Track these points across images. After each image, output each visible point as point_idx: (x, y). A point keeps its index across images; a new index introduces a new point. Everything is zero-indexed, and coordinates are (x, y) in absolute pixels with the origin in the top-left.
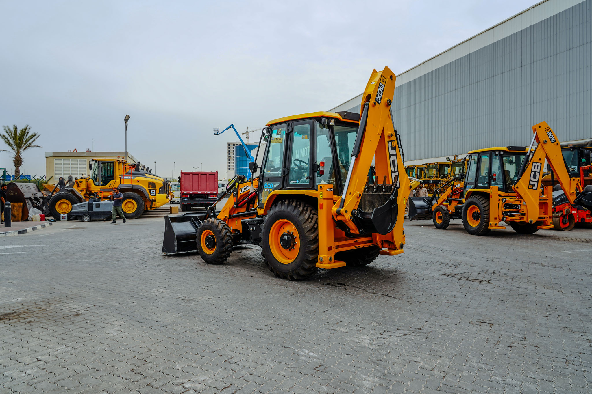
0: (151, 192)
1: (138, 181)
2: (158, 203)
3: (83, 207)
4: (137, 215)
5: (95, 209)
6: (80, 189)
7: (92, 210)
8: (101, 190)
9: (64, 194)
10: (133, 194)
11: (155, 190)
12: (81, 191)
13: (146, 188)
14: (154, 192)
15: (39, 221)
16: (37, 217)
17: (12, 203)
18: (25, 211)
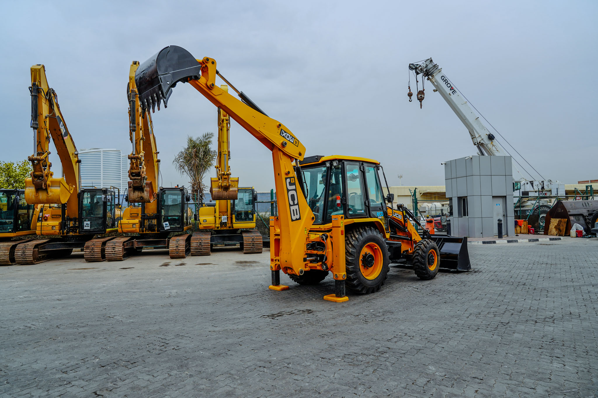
15: (575, 236)
16: (573, 232)
17: (559, 219)
18: (569, 227)
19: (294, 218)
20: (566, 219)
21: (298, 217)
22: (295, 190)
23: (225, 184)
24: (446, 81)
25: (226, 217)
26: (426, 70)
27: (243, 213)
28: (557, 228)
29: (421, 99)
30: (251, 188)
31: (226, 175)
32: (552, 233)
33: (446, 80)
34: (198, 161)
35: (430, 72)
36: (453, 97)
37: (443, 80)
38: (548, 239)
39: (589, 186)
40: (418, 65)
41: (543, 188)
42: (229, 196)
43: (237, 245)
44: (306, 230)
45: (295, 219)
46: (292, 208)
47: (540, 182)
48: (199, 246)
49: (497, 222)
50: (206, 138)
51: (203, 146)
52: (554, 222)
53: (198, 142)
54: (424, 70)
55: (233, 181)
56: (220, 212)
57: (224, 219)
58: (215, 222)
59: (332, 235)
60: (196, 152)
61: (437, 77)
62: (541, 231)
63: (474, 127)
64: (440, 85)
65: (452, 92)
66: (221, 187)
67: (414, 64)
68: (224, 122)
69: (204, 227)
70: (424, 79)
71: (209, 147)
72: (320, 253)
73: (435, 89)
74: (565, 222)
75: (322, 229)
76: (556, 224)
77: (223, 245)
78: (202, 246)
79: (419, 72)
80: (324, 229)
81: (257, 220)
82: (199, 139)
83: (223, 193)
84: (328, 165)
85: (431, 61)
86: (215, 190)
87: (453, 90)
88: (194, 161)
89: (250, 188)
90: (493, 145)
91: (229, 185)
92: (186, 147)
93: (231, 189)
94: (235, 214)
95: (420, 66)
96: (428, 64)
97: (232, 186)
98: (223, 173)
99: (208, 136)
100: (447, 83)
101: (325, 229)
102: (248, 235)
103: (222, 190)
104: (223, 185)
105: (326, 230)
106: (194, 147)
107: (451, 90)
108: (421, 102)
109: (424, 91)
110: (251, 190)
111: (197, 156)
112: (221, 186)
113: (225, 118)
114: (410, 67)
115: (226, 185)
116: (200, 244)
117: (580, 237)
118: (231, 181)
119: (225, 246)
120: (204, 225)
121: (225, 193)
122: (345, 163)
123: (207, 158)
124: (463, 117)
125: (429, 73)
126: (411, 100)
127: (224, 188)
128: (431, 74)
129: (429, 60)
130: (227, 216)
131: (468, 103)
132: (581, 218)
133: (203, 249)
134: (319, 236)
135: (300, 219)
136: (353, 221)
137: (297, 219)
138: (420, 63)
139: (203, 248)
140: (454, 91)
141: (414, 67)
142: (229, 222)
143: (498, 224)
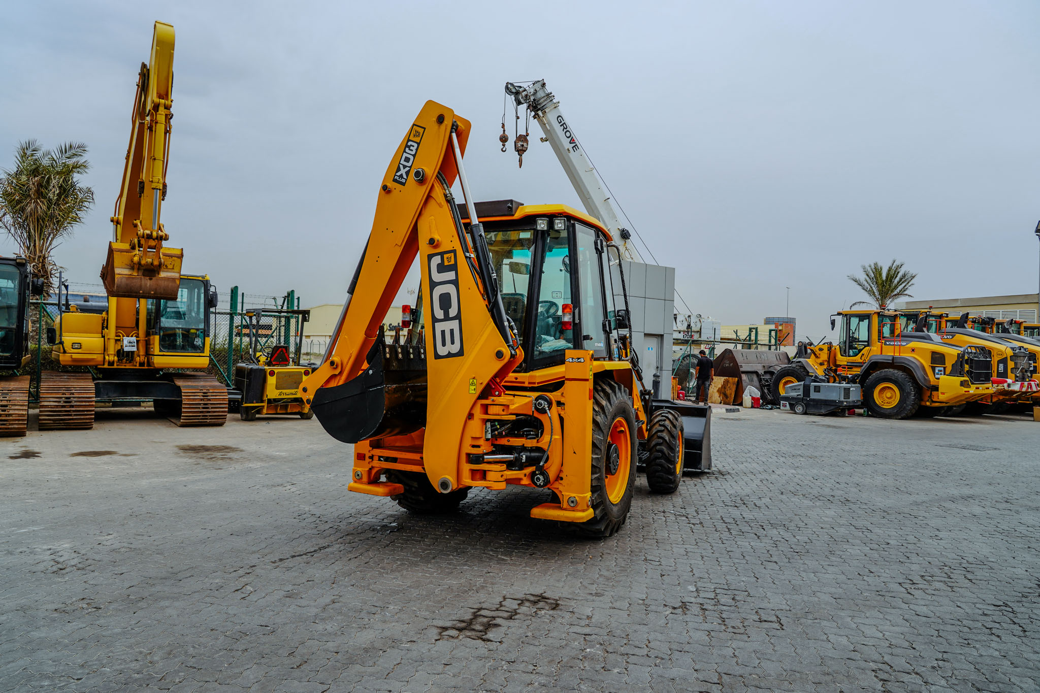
0: (937, 371)
1: (913, 350)
2: (943, 394)
3: (797, 390)
4: (898, 413)
5: (814, 395)
6: (820, 361)
7: (809, 397)
8: (849, 364)
9: (791, 368)
10: (893, 374)
11: (945, 368)
12: (821, 364)
13: (927, 364)
14: (941, 371)
15: (750, 406)
16: (747, 399)
17: (725, 378)
18: (739, 390)
19: (442, 351)
20: (737, 379)
21: (455, 348)
22: (455, 282)
23: (149, 260)
24: (564, 126)
25: (134, 339)
26: (534, 100)
27: (179, 332)
28: (722, 392)
29: (521, 150)
30: (203, 277)
31: (157, 238)
32: (714, 399)
33: (564, 123)
34: (44, 208)
35: (540, 104)
36: (573, 156)
37: (559, 123)
38: (724, 410)
39: (754, 329)
40: (520, 87)
41: (689, 326)
42: (155, 290)
43: (142, 404)
44: (472, 384)
45: (446, 353)
46: (439, 327)
47: (687, 316)
48: (63, 406)
49: (652, 378)
50: (67, 155)
51: (58, 173)
52: (718, 382)
53: (46, 162)
54: (532, 98)
55: (171, 256)
56: (117, 327)
57: (129, 343)
58: (104, 351)
59: (562, 400)
60: (40, 185)
61: (551, 116)
62: (690, 396)
63: (602, 213)
64: (554, 129)
65: (573, 148)
66: (136, 267)
67: (515, 85)
68: (160, 112)
69: (75, 360)
70: (530, 115)
71: (74, 180)
72: (530, 443)
73: (544, 136)
74: (733, 384)
75: (524, 383)
76: (720, 386)
77: (107, 404)
78: (72, 406)
79: (522, 101)
80: (530, 383)
81: (213, 350)
82: (50, 156)
83: (143, 282)
84: (542, 225)
85: (544, 85)
86: (121, 271)
87: (574, 144)
88: (33, 205)
89: (200, 278)
90: (626, 247)
91: (160, 265)
92: (13, 169)
93: (163, 274)
94: (160, 335)
95: (525, 90)
96: (538, 89)
97: (166, 266)
98: (148, 232)
99: (73, 151)
100: (565, 130)
101: (534, 383)
102: (190, 384)
103: (140, 273)
104: (143, 262)
105: (536, 385)
106: (35, 172)
107: (570, 143)
108: (520, 155)
109: (527, 136)
110: (202, 281)
111: (40, 194)
112: (139, 263)
113: (162, 101)
114: (507, 88)
115: (152, 264)
116: (65, 402)
117: (758, 408)
118: (165, 255)
119: (113, 406)
120: (75, 356)
121: (147, 283)
122: (578, 227)
123: (67, 203)
124: (585, 193)
125: (539, 107)
126: (504, 149)
127: (144, 270)
128: (543, 109)
129: (541, 83)
130: (137, 337)
131: (594, 170)
132: (755, 378)
133: (75, 415)
134: (527, 400)
135: (461, 353)
136: (603, 365)
137: (450, 355)
138: (525, 85)
139: (74, 411)
140: (574, 146)
141: (514, 91)
142: (142, 352)
143: (654, 382)
